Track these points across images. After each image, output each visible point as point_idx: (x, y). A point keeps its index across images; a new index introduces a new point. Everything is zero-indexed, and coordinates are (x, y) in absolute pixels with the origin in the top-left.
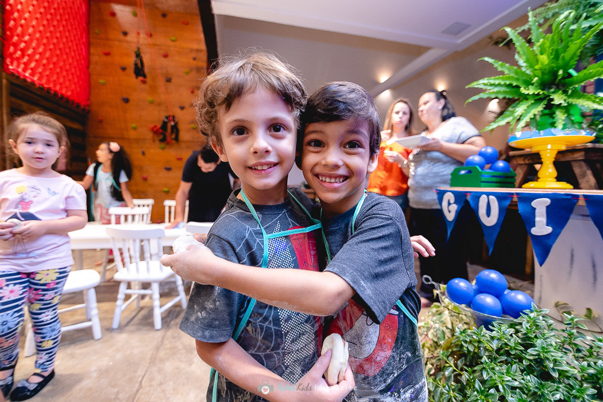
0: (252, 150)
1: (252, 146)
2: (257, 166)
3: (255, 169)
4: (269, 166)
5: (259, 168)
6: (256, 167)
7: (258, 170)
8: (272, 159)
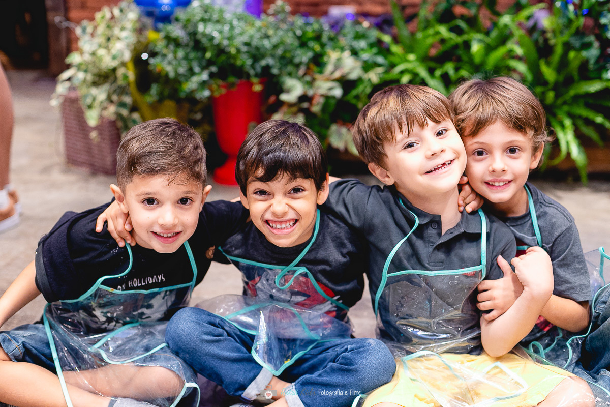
0: (490, 169)
1: (491, 165)
2: (494, 182)
3: (492, 185)
4: (505, 183)
5: (497, 184)
6: (493, 184)
7: (495, 186)
8: (508, 177)
